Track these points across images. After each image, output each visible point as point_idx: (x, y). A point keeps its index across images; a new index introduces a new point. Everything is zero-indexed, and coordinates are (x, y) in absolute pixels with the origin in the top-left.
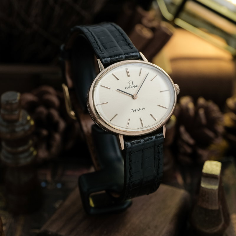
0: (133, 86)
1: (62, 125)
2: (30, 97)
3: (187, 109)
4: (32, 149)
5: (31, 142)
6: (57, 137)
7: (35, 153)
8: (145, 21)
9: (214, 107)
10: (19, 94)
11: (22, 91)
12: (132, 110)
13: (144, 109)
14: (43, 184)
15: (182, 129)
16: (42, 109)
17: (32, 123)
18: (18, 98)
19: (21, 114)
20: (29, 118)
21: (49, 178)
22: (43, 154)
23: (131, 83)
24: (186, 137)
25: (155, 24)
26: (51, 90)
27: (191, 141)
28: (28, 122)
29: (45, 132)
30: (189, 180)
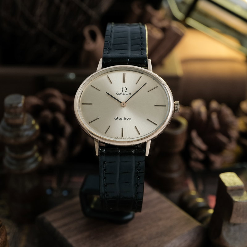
0: (126, 93)
1: (68, 129)
2: (34, 100)
3: (199, 113)
4: (37, 155)
5: (35, 148)
6: (63, 142)
7: (40, 159)
8: (155, 21)
9: (227, 111)
10: (23, 98)
11: (27, 94)
12: (117, 118)
13: (130, 119)
14: (48, 192)
15: (194, 134)
16: (47, 113)
17: (37, 127)
18: (23, 101)
19: (26, 118)
20: (33, 122)
21: (54, 185)
22: (48, 160)
23: (124, 89)
24: (198, 142)
25: (165, 24)
26: (56, 93)
27: (203, 147)
28: (33, 126)
29: (50, 137)
30: (201, 187)
